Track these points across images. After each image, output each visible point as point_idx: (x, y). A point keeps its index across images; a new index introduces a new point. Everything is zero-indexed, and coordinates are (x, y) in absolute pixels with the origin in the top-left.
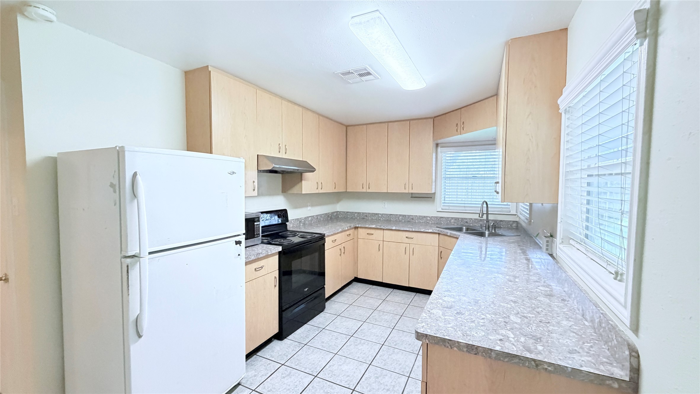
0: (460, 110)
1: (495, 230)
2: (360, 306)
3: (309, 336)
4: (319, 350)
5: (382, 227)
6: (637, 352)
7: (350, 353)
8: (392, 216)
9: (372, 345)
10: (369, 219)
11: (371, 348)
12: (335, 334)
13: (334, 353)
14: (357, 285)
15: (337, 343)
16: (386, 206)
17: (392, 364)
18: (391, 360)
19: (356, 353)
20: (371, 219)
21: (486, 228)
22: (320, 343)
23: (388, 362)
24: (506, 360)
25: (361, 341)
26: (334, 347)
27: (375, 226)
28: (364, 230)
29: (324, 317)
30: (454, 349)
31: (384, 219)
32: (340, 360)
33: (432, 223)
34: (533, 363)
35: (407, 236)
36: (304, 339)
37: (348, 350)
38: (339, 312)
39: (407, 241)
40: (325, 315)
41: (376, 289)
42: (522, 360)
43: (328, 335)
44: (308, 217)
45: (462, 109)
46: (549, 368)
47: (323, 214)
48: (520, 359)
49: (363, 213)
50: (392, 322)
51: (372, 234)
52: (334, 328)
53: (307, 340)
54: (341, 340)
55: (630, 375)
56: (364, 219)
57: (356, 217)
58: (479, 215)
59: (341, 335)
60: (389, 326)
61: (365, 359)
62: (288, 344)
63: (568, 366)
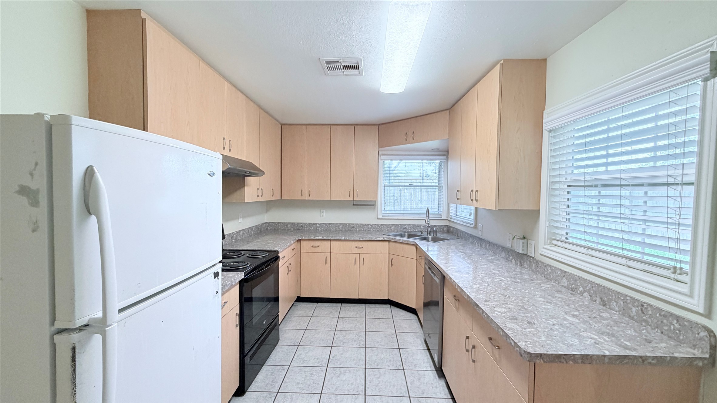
0: (409, 120)
1: (436, 234)
2: (316, 329)
3: (277, 380)
4: (298, 394)
5: (330, 238)
6: (712, 332)
7: (336, 388)
8: (331, 225)
9: (355, 372)
10: (305, 230)
11: (356, 376)
12: (307, 369)
13: (319, 393)
14: (300, 305)
15: (315, 380)
16: (325, 215)
17: (386, 387)
18: (383, 383)
19: (343, 386)
20: (308, 230)
21: (427, 233)
22: (296, 385)
23: (381, 387)
24: (618, 362)
25: (341, 370)
26: (315, 385)
27: (321, 237)
28: (308, 242)
29: (282, 351)
30: (569, 363)
31: (322, 229)
32: (330, 400)
33: (374, 231)
34: (640, 360)
35: (356, 246)
36: (273, 386)
37: (332, 385)
38: (297, 341)
39: (357, 251)
40: (281, 348)
41: (324, 307)
42: (631, 359)
43: (300, 373)
44: (240, 231)
45: (412, 119)
46: (653, 362)
47: (254, 227)
48: (629, 359)
49: (298, 223)
50: (360, 341)
51: (318, 246)
52: (302, 362)
53: (277, 386)
54: (318, 375)
55: (710, 353)
56: (299, 229)
57: (290, 228)
58: (426, 221)
59: (315, 369)
60: (359, 345)
61: (357, 391)
62: (254, 399)
63: (666, 356)
